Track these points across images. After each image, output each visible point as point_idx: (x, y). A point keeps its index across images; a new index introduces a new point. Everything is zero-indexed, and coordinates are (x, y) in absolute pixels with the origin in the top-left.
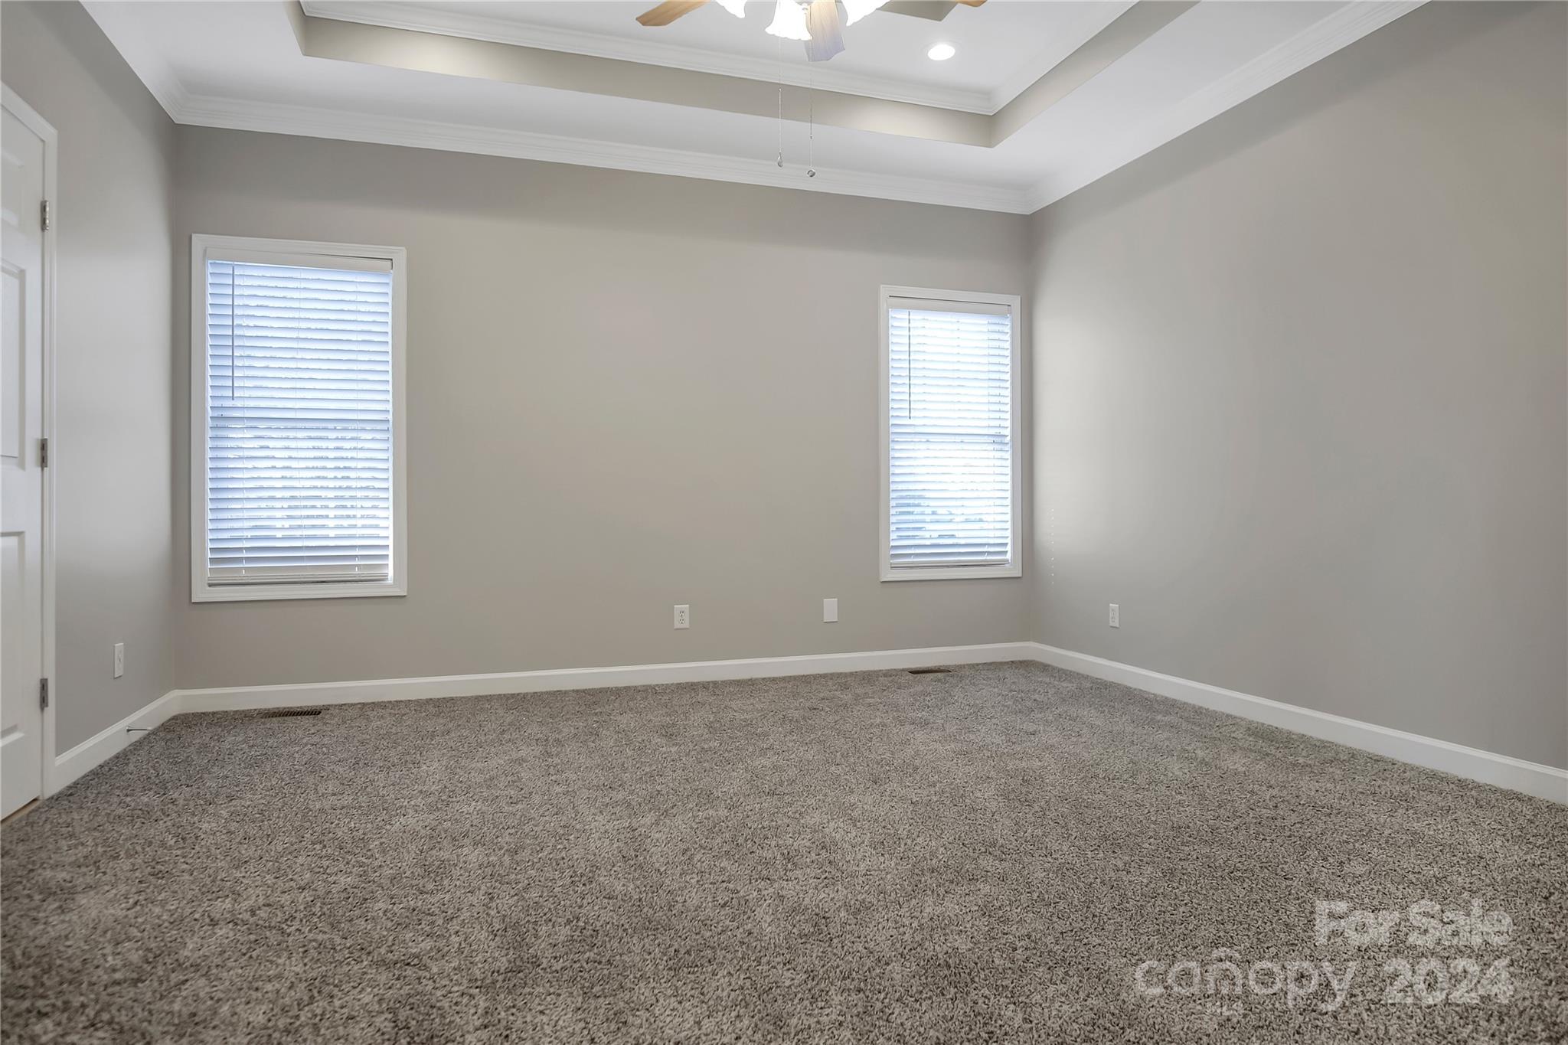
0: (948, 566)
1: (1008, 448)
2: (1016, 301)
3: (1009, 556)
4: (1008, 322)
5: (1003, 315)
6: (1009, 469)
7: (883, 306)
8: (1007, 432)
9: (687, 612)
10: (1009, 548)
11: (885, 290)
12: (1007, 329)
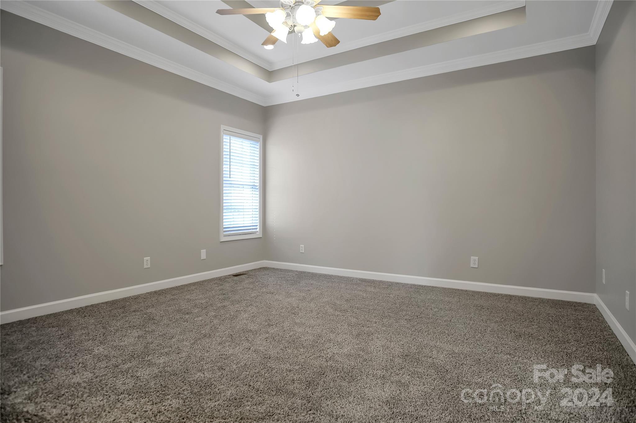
0: (240, 235)
1: (258, 190)
2: (261, 137)
3: (258, 230)
4: (258, 144)
5: (257, 142)
6: (258, 198)
7: (222, 133)
8: (258, 184)
9: (149, 260)
10: (258, 227)
11: (223, 127)
12: (258, 147)
